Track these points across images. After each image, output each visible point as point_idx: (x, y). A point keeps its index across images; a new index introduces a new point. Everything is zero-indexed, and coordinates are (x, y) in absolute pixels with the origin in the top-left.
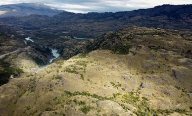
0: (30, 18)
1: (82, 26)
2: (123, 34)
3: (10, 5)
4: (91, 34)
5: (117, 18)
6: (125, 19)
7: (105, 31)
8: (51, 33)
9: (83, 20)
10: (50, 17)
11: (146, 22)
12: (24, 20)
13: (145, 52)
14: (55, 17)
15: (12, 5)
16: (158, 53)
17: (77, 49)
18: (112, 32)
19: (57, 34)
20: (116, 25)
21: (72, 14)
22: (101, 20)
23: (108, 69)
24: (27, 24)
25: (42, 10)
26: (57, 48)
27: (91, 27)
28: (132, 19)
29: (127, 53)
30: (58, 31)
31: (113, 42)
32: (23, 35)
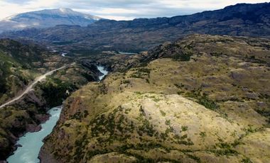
0: (57, 30)
1: (128, 38)
2: (183, 43)
3: (27, 13)
4: (140, 47)
5: (174, 25)
6: (184, 26)
7: (159, 42)
8: (89, 48)
9: (128, 30)
10: (83, 28)
11: (213, 29)
12: (50, 33)
13: (206, 58)
14: (89, 27)
15: (30, 13)
16: (220, 59)
17: (129, 64)
18: (170, 43)
19: (96, 49)
20: (173, 34)
21: (113, 21)
22: (153, 29)
23: (170, 74)
24: (54, 37)
25: (70, 18)
26: (103, 65)
27: (140, 38)
28: (194, 25)
29: (188, 60)
30: (97, 45)
31: (173, 52)
32: (55, 51)
